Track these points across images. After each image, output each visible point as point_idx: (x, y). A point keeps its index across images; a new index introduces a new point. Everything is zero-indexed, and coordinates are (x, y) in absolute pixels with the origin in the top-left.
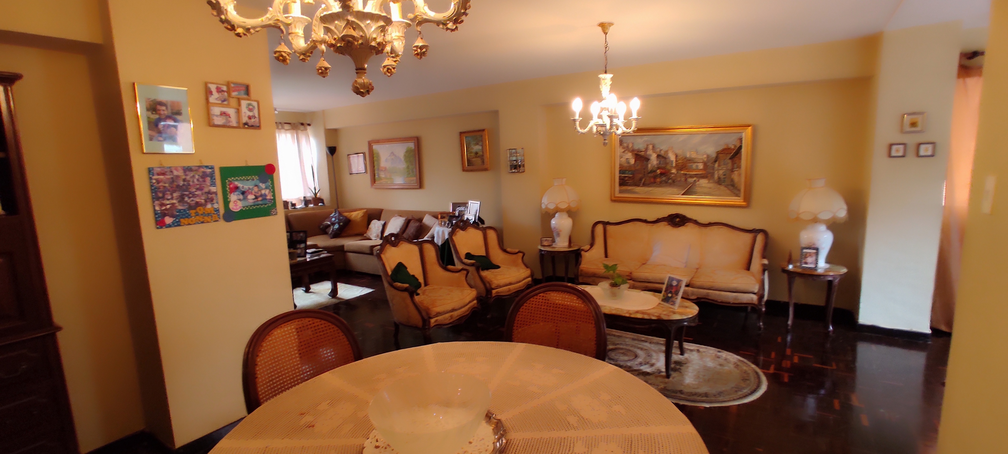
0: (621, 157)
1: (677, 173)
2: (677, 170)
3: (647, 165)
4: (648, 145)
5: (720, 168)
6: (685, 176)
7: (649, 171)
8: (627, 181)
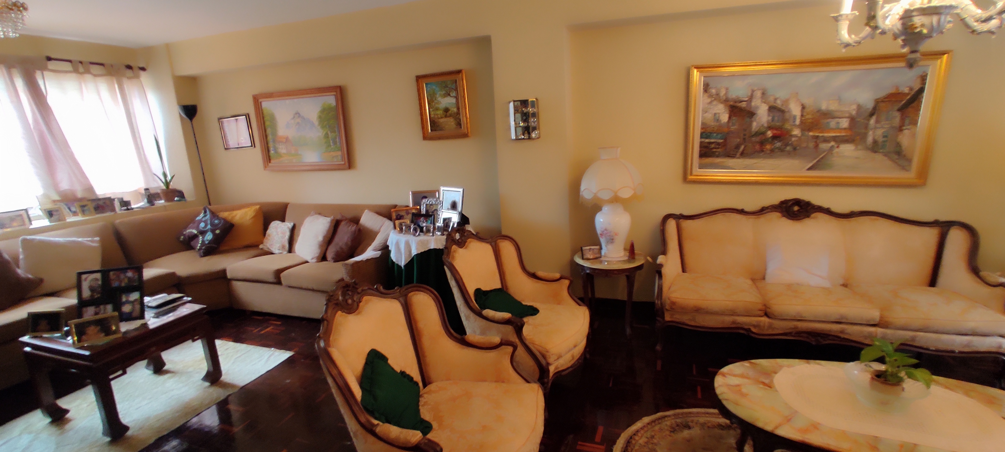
0: (705, 111)
1: (802, 135)
2: (803, 130)
3: (750, 125)
4: (753, 91)
5: (878, 125)
6: (815, 140)
7: (753, 133)
8: (714, 150)
